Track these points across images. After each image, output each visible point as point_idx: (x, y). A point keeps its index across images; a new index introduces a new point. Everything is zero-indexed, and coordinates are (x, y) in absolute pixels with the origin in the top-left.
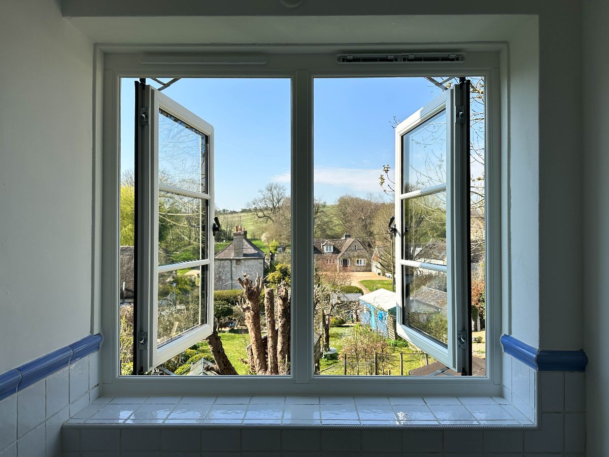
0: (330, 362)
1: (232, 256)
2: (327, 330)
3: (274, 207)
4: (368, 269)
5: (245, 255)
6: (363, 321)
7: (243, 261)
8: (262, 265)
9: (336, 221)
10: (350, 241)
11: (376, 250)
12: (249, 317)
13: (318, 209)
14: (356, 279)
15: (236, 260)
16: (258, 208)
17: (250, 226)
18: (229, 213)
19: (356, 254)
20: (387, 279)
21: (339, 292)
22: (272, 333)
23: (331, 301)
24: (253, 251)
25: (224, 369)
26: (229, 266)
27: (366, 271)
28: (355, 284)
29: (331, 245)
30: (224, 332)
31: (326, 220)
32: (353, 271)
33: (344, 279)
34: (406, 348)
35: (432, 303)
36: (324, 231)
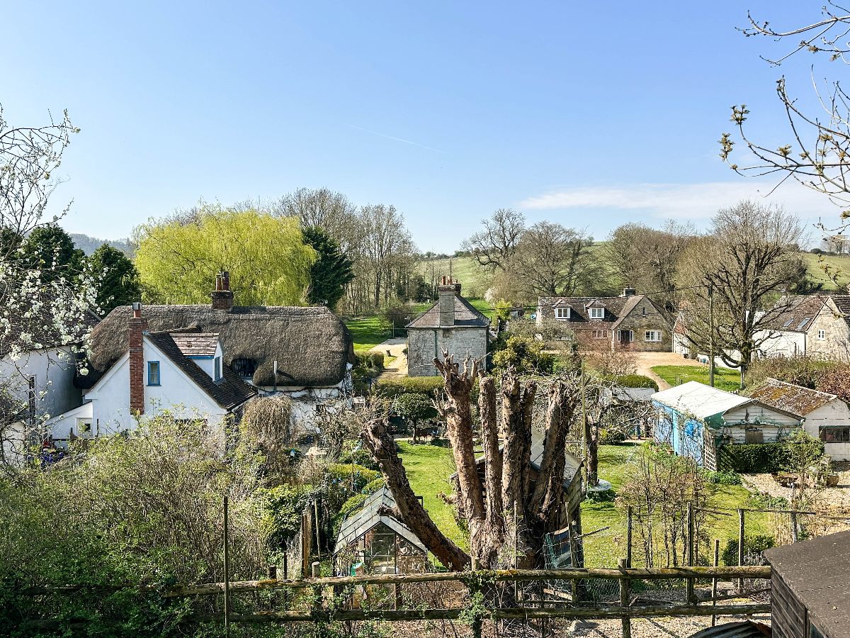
0: (599, 505)
1: (437, 323)
2: (594, 451)
3: (506, 247)
4: (666, 347)
5: (457, 322)
6: (658, 436)
7: (453, 332)
8: (485, 339)
9: (610, 268)
10: (633, 300)
11: (680, 317)
12: (453, 427)
13: (579, 249)
14: (645, 363)
15: (444, 329)
16: (481, 250)
17: (467, 277)
18: (437, 259)
19: (644, 321)
20: (699, 364)
21: (615, 386)
22: (493, 456)
23: (600, 400)
24: (470, 316)
25: (409, 514)
26: (433, 340)
27: (662, 350)
28: (643, 371)
29: (601, 307)
30: (423, 443)
31: (593, 266)
32: (640, 351)
33: (625, 363)
34: (737, 487)
35: (787, 409)
36: (588, 284)
